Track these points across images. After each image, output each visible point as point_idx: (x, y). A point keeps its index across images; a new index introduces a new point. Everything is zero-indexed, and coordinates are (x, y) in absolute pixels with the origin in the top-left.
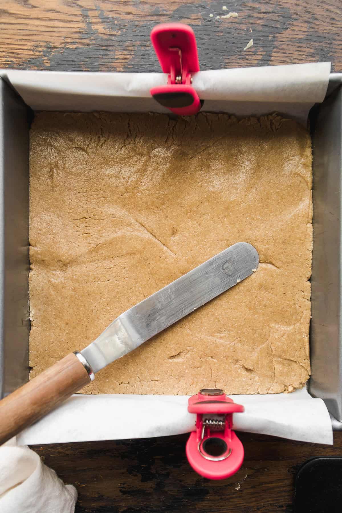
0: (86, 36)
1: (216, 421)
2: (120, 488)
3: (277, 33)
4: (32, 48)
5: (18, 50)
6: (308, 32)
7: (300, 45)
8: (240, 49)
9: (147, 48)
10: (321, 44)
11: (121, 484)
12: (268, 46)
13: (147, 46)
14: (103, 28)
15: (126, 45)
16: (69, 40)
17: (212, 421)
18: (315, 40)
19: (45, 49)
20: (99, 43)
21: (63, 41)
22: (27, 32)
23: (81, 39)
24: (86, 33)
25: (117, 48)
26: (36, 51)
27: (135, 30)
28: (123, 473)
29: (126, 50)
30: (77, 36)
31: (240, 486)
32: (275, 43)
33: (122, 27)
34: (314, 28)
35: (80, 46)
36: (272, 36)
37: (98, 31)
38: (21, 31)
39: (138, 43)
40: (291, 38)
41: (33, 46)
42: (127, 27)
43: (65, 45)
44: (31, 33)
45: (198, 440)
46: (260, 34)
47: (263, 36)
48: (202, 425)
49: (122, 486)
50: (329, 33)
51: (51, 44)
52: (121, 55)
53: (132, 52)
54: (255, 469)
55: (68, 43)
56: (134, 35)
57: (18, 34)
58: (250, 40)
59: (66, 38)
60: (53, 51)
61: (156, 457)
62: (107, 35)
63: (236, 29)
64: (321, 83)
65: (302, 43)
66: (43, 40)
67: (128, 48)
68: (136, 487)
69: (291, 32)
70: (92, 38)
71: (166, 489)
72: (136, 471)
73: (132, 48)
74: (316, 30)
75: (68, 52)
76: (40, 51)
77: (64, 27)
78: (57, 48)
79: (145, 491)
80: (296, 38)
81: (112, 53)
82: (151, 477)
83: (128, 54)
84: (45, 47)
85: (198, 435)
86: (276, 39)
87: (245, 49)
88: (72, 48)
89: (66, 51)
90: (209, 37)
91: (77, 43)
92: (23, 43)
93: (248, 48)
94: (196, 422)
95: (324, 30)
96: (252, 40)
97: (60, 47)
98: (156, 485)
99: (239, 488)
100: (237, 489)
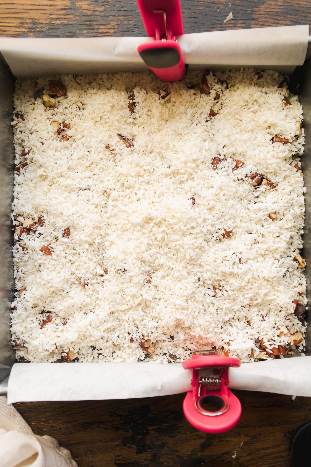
0: (70, 12)
1: (212, 379)
2: (115, 461)
3: (254, 7)
4: (18, 25)
5: (5, 28)
6: (283, 6)
7: (278, 18)
8: (220, 22)
9: (131, 22)
10: (297, 17)
11: (115, 456)
12: (247, 18)
13: (131, 21)
14: (87, 4)
15: (109, 20)
16: (54, 17)
17: (208, 379)
18: (291, 13)
19: (30, 26)
20: (83, 18)
21: (49, 18)
22: (14, 11)
23: (65, 15)
24: (70, 9)
25: (101, 23)
26: (22, 27)
27: (118, 5)
28: (117, 446)
29: (110, 24)
30: (61, 12)
31: (236, 453)
32: (254, 16)
33: (105, 3)
34: (290, 2)
35: (65, 22)
36: (250, 9)
37: (82, 8)
38: (8, 10)
39: (122, 18)
40: (268, 11)
41: (19, 23)
42: (110, 3)
43: (50, 21)
44: (17, 11)
45: (194, 398)
46: (239, 8)
47: (241, 10)
48: (199, 384)
49: (117, 458)
50: (303, 7)
51: (36, 21)
52: (105, 29)
53: (116, 26)
54: (251, 436)
55: (53, 19)
56: (117, 10)
57: (5, 12)
58: (229, 13)
59: (51, 14)
60: (39, 27)
61: (151, 428)
62: (90, 10)
63: (215, 3)
64: (301, 44)
65: (278, 16)
66: (29, 17)
67: (111, 23)
68: (131, 459)
69: (267, 6)
70: (77, 14)
71: (162, 460)
72: (131, 442)
73: (116, 22)
74: (291, 4)
75: (53, 28)
76: (26, 28)
77: (50, 5)
78: (42, 24)
79: (142, 462)
80: (273, 11)
81: (96, 27)
82: (146, 449)
83: (112, 29)
84: (31, 23)
85: (194, 393)
86: (254, 12)
87: (225, 21)
88: (57, 24)
89: (51, 27)
90: (190, 11)
91: (62, 19)
92: (9, 20)
93: (228, 21)
94: (192, 381)
95: (299, 4)
96: (231, 13)
97: (45, 23)
98: (152, 456)
99: (236, 455)
100: (234, 457)
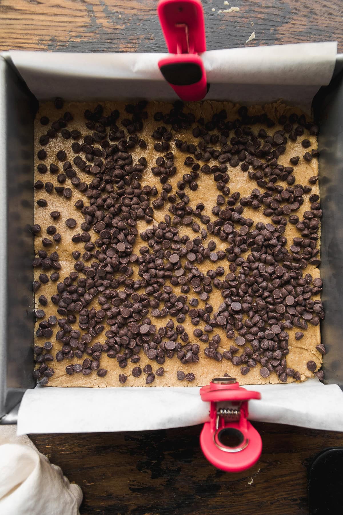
0: (90, 30)
1: (231, 411)
2: (130, 486)
3: (277, 26)
4: (37, 42)
5: (24, 44)
6: (307, 25)
7: (302, 38)
8: (242, 42)
9: (151, 41)
10: (321, 37)
11: (130, 481)
12: (270, 38)
13: (152, 39)
14: (108, 22)
15: (130, 38)
16: (73, 34)
17: (227, 411)
18: (314, 33)
19: (50, 43)
20: (104, 36)
21: (68, 35)
22: (33, 27)
23: (86, 33)
24: (90, 27)
25: (122, 41)
26: (41, 44)
27: (139, 23)
28: (132, 470)
29: (131, 43)
30: (81, 29)
31: (252, 480)
32: (276, 36)
33: (126, 21)
34: (314, 22)
35: (85, 40)
36: (273, 29)
37: (102, 25)
38: (27, 26)
39: (142, 36)
40: (292, 31)
41: (38, 40)
42: (131, 21)
43: (70, 39)
44: (37, 27)
45: (212, 431)
46: (262, 27)
47: (264, 29)
48: (216, 415)
49: (132, 483)
50: (327, 27)
51: (56, 38)
52: (126, 47)
53: (137, 44)
54: (267, 462)
55: (73, 36)
56: (138, 29)
57: (24, 29)
58: (252, 33)
59: (71, 31)
60: (58, 44)
61: (167, 453)
62: (111, 28)
63: (238, 23)
64: (328, 63)
65: (302, 36)
66: (48, 34)
67: (132, 41)
68: (146, 484)
69: (291, 26)
70: (97, 32)
71: (177, 486)
72: (146, 467)
73: (136, 41)
74: (315, 24)
75: (73, 45)
76: (45, 45)
77: (70, 22)
78: (62, 41)
79: (156, 488)
80: (296, 31)
81: (116, 46)
82: (161, 474)
83: (132, 47)
84: (51, 40)
85: (212, 425)
86: (277, 32)
87: (247, 41)
88: (77, 42)
89: (71, 45)
90: (212, 30)
91: (82, 36)
92: (28, 37)
93: (251, 41)
94: (210, 412)
95: (323, 24)
96: (254, 33)
97: (64, 40)
98: (167, 481)
99: (252, 482)
100: (250, 484)
